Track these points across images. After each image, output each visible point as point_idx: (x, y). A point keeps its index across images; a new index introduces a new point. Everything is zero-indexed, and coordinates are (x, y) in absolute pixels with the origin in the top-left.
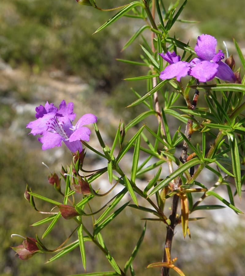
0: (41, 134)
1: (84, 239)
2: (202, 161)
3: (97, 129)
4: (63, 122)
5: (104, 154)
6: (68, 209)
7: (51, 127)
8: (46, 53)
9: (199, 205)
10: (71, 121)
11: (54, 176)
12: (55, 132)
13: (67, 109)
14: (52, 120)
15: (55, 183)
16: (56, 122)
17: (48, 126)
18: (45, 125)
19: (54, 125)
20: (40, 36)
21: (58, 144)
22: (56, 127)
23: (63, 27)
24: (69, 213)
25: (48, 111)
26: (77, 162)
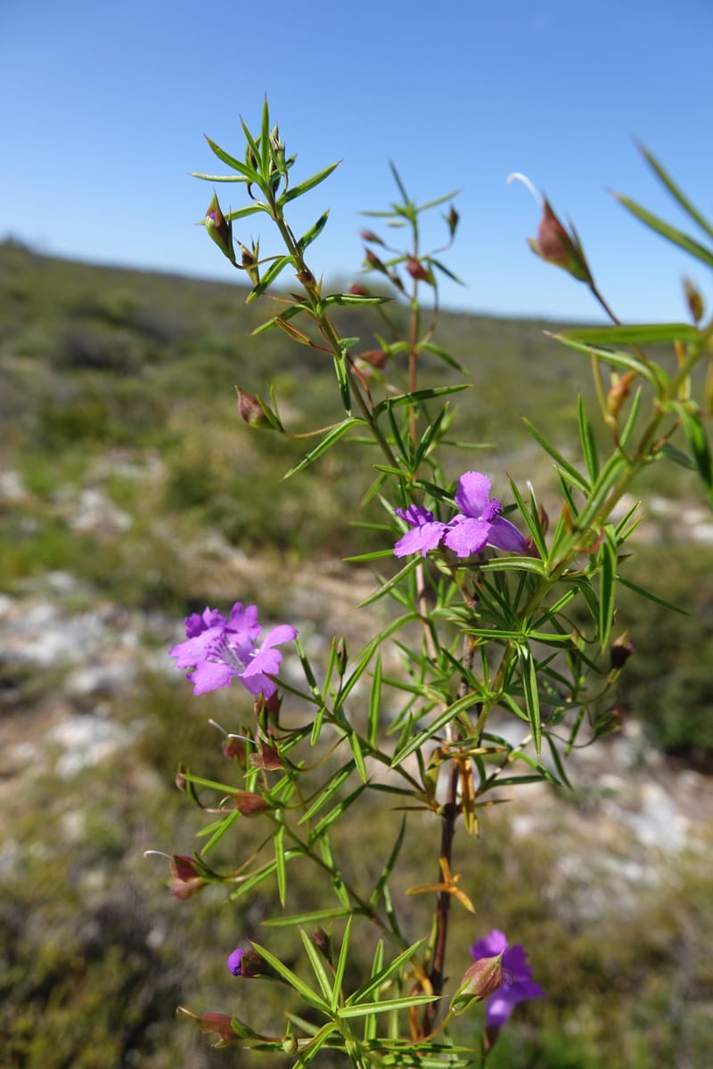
0: (195, 667)
1: (287, 854)
2: (485, 697)
3: (302, 654)
4: (237, 644)
5: (313, 697)
6: (251, 800)
7: (213, 654)
8: (312, 527)
9: (497, 778)
10: (252, 641)
11: (232, 743)
12: (221, 662)
13: (245, 619)
14: (216, 641)
15: (236, 756)
16: (224, 642)
17: (208, 651)
18: (202, 650)
19: (219, 650)
20: (298, 492)
21: (224, 683)
22: (224, 652)
23: (342, 475)
24: (252, 806)
25: (208, 624)
26: (262, 714)
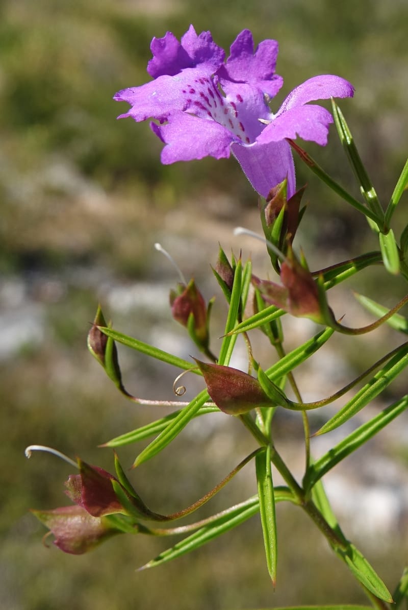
0: (163, 120)
1: (276, 494)
3: (348, 138)
4: (239, 97)
7: (197, 103)
10: (264, 97)
11: (189, 292)
12: (210, 119)
13: (255, 62)
14: (202, 83)
15: (191, 316)
16: (217, 93)
17: (187, 98)
18: (178, 94)
19: (207, 99)
21: (218, 151)
22: (216, 106)
26: (278, 221)
